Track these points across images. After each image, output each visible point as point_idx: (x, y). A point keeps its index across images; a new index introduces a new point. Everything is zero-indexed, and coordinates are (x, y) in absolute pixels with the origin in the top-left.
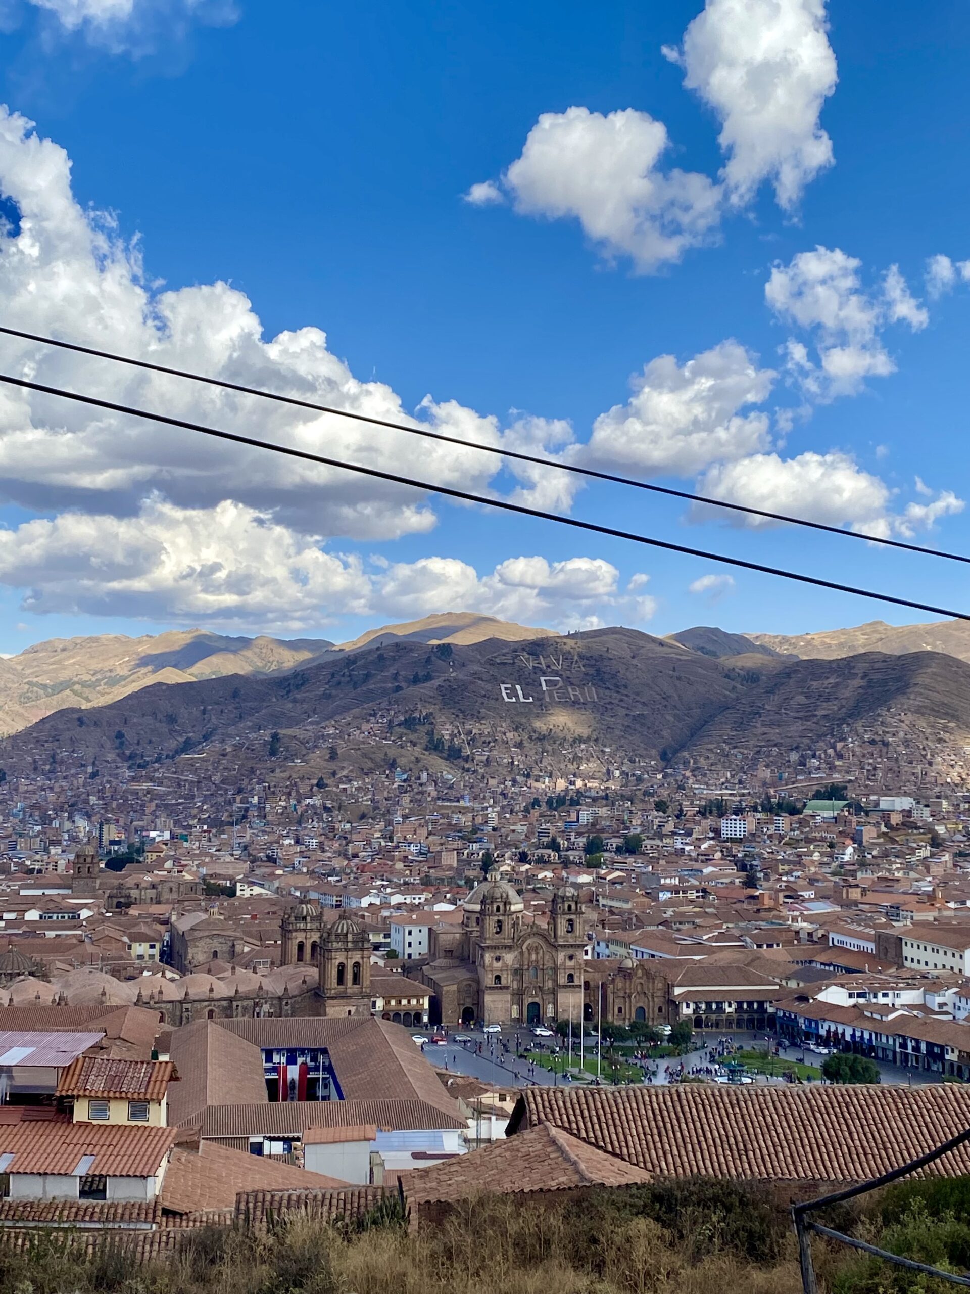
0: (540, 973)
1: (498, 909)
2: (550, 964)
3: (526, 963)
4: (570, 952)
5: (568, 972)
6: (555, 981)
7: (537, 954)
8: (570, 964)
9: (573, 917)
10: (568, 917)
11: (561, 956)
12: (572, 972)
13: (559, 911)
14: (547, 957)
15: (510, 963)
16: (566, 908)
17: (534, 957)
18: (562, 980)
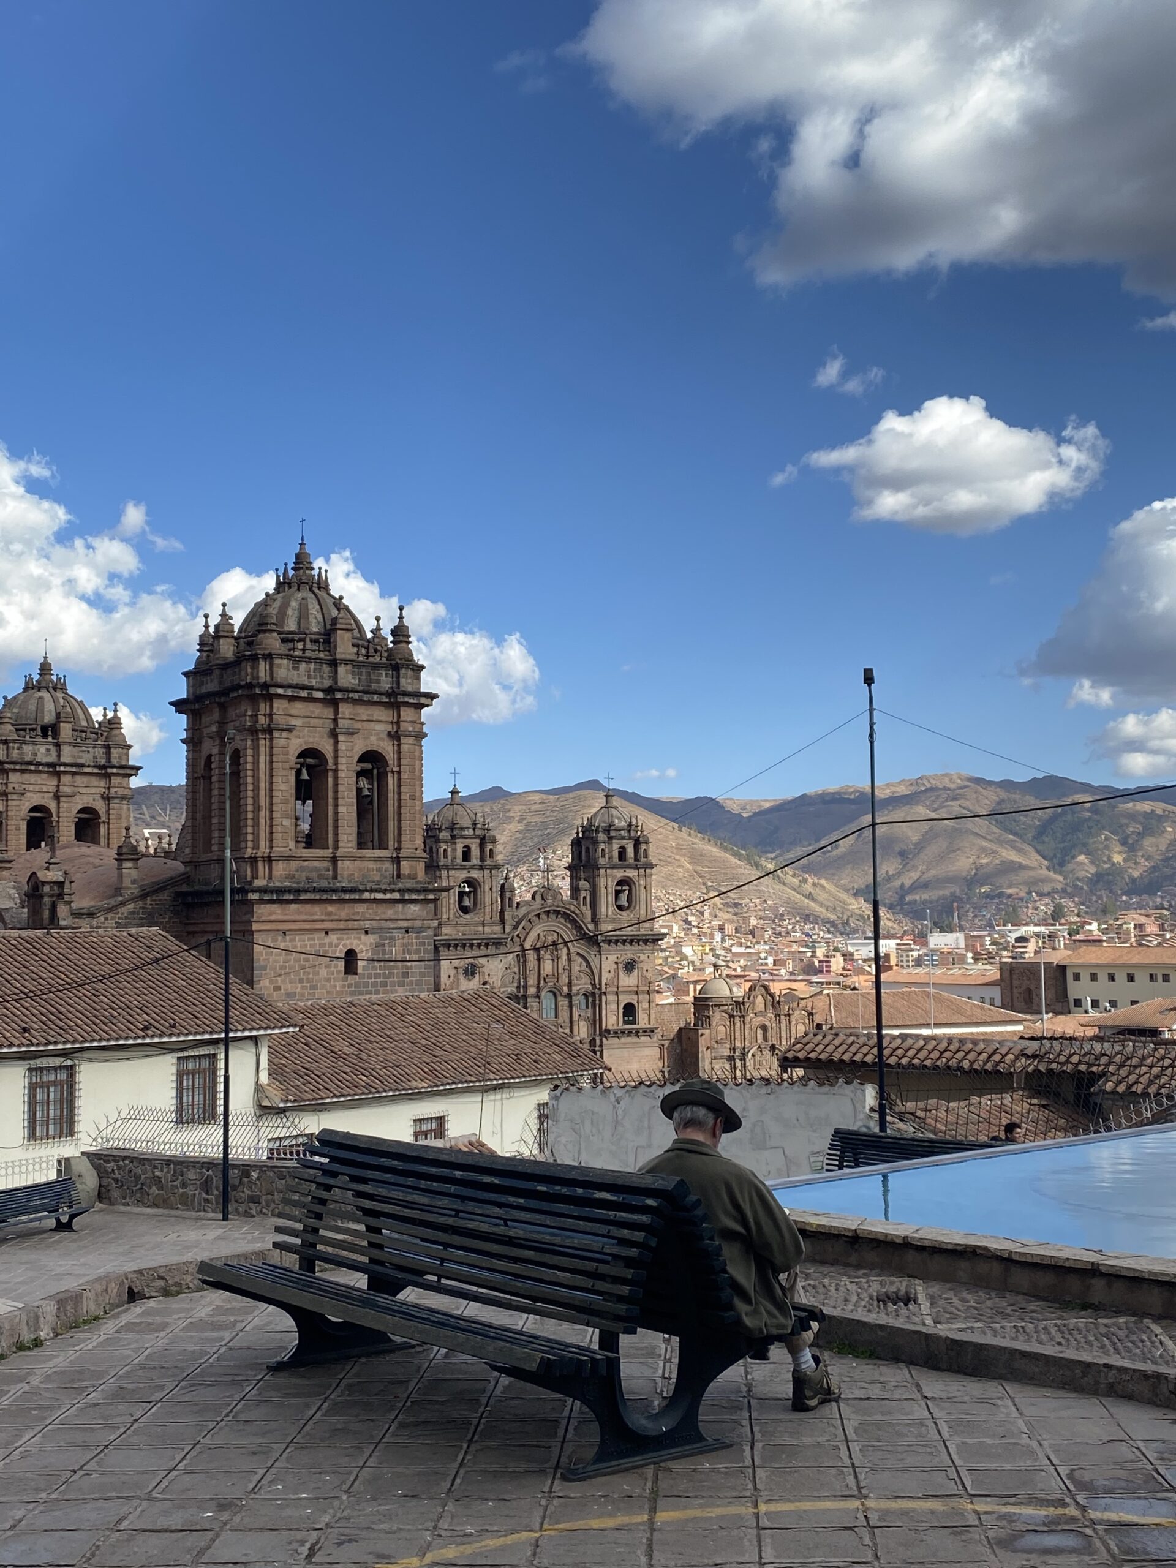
0: (563, 1003)
1: (466, 856)
2: (582, 984)
3: (532, 981)
4: (629, 952)
5: (625, 999)
6: (595, 1021)
7: (556, 959)
8: (628, 981)
9: (631, 873)
10: (619, 874)
11: (609, 962)
12: (632, 999)
13: (601, 861)
14: (576, 968)
15: (496, 980)
16: (616, 854)
17: (548, 967)
18: (612, 1019)
